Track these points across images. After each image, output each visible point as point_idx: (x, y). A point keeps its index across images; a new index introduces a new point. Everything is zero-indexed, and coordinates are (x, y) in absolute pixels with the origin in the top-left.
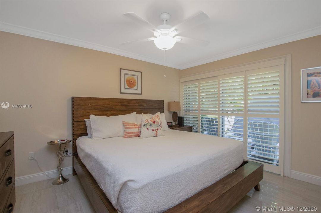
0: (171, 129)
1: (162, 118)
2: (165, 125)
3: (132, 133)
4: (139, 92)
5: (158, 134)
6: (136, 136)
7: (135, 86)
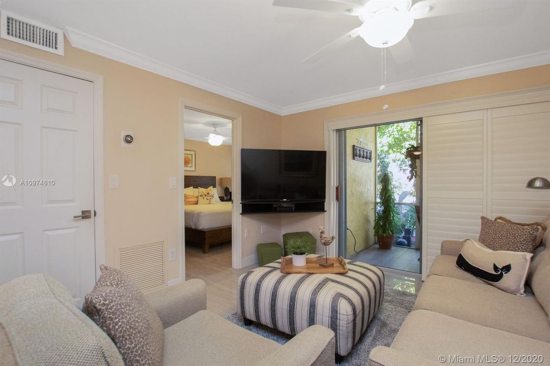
0: (222, 201)
1: (215, 192)
2: (216, 197)
3: (191, 202)
4: (193, 169)
5: (211, 202)
6: (194, 204)
7: (189, 163)
